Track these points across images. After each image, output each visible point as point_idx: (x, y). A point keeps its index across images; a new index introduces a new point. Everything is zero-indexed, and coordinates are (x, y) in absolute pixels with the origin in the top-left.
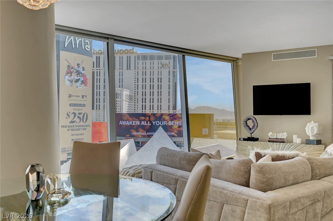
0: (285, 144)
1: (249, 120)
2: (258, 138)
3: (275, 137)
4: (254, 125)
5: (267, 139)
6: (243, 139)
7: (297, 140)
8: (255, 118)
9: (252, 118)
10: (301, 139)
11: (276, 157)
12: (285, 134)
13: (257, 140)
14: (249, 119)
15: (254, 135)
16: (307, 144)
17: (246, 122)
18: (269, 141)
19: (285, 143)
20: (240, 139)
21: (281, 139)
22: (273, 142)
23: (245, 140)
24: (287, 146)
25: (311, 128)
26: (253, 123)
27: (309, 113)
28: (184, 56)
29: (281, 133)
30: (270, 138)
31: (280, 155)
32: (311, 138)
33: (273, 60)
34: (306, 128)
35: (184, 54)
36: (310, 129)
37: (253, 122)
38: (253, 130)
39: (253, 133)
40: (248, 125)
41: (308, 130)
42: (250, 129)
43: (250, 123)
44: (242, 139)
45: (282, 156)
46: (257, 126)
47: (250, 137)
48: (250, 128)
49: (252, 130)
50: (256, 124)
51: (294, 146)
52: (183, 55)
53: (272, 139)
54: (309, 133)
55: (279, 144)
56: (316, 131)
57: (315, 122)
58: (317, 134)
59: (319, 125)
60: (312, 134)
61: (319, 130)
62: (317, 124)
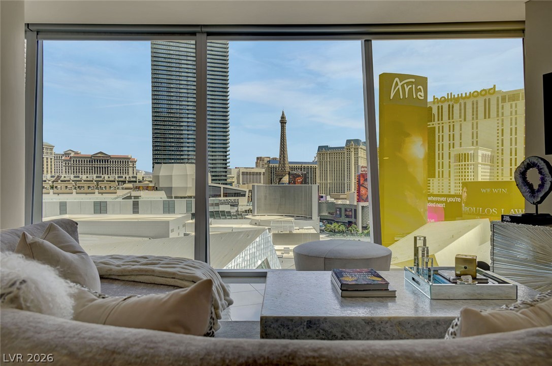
6: (511, 217)
20: (502, 216)
44: (508, 219)
47: (535, 212)
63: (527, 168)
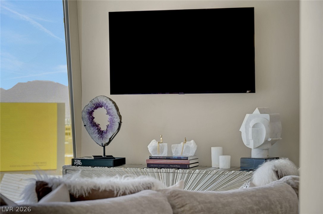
0: (188, 171)
1: (99, 109)
2: (125, 159)
3: (165, 154)
4: (112, 121)
5: (145, 160)
6: (82, 160)
7: (220, 160)
8: (114, 103)
9: (105, 102)
10: (230, 156)
12: (192, 144)
13: (120, 162)
14: (98, 106)
15: (113, 151)
16: (242, 169)
17: (91, 113)
18: (149, 166)
19: (189, 168)
20: (73, 160)
21: (179, 159)
22: (160, 166)
23: (86, 163)
24: (195, 175)
25: (254, 127)
27: (251, 88)
29: (182, 143)
30: (151, 158)
32: (254, 154)
34: (242, 129)
36: (250, 130)
37: (109, 113)
38: (108, 136)
39: (108, 144)
40: (95, 123)
41: (247, 132)
42: (101, 133)
44: (79, 162)
46: (120, 124)
47: (102, 155)
48: (102, 129)
49: (105, 135)
50: (117, 120)
51: (210, 176)
53: (156, 158)
54: (248, 140)
55: (174, 173)
56: (263, 136)
57: (262, 111)
58: (266, 142)
59: (273, 120)
60: (255, 143)
61: (272, 132)
62: (267, 116)
63: (96, 107)
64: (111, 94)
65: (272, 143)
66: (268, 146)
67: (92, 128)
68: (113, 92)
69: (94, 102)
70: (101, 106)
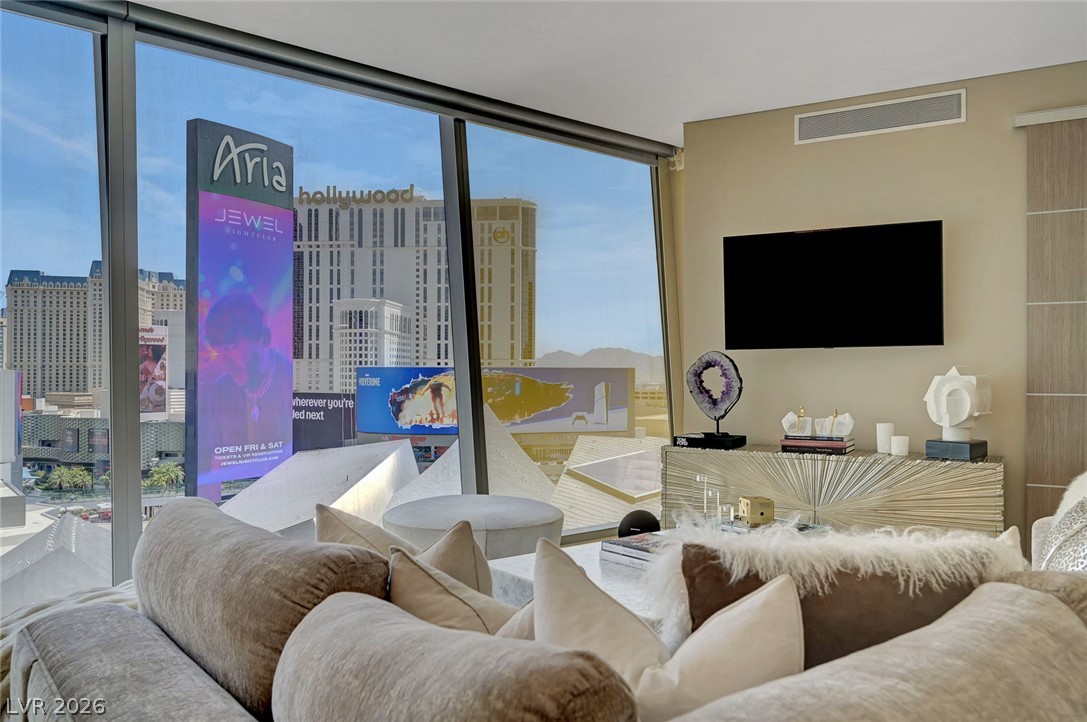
0: (845, 458)
1: (710, 369)
2: (745, 437)
3: (808, 433)
4: (729, 386)
5: (779, 439)
7: (892, 443)
8: (731, 360)
9: (719, 359)
10: (907, 438)
11: (832, 585)
12: (846, 418)
13: (738, 442)
14: (709, 365)
15: (729, 427)
16: (931, 457)
17: (698, 375)
18: (785, 449)
19: (845, 453)
20: (674, 439)
21: (830, 439)
22: (801, 450)
23: (693, 443)
24: (856, 465)
25: (949, 394)
26: (724, 379)
27: (935, 337)
28: (459, 123)
29: (831, 417)
30: (787, 437)
31: (865, 569)
32: (948, 436)
33: (797, 142)
34: (929, 398)
35: (461, 115)
36: (944, 399)
37: (724, 375)
38: (723, 406)
39: (723, 417)
40: (704, 388)
41: (937, 402)
42: (714, 402)
43: (713, 381)
45: (874, 576)
46: (740, 390)
47: (715, 431)
48: (715, 397)
49: (719, 406)
50: (736, 385)
51: (881, 466)
52: (456, 120)
53: (795, 438)
54: (939, 414)
55: (824, 460)
56: (966, 408)
57: (962, 372)
58: (971, 417)
59: (981, 384)
60: (951, 419)
61: (980, 404)
62: (973, 379)
63: (705, 368)
64: (727, 348)
65: (977, 418)
66: (971, 424)
67: (701, 396)
68: (729, 346)
69: (703, 360)
70: (713, 366)
